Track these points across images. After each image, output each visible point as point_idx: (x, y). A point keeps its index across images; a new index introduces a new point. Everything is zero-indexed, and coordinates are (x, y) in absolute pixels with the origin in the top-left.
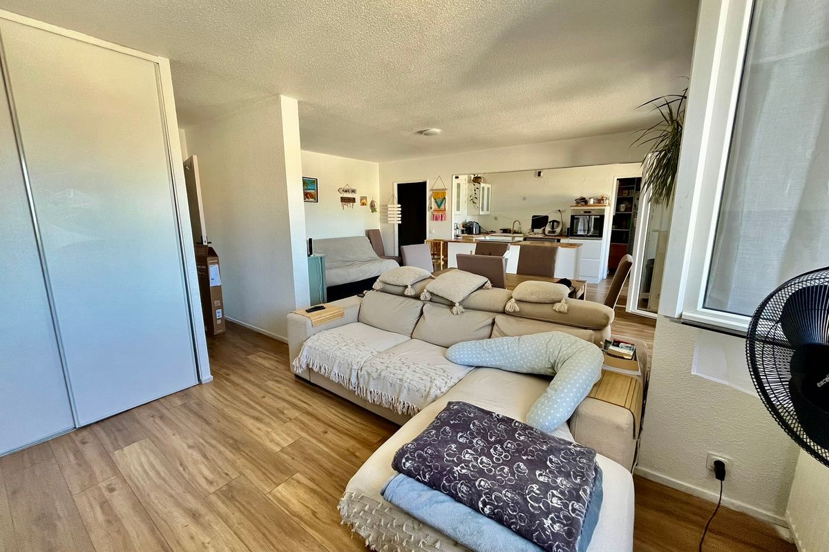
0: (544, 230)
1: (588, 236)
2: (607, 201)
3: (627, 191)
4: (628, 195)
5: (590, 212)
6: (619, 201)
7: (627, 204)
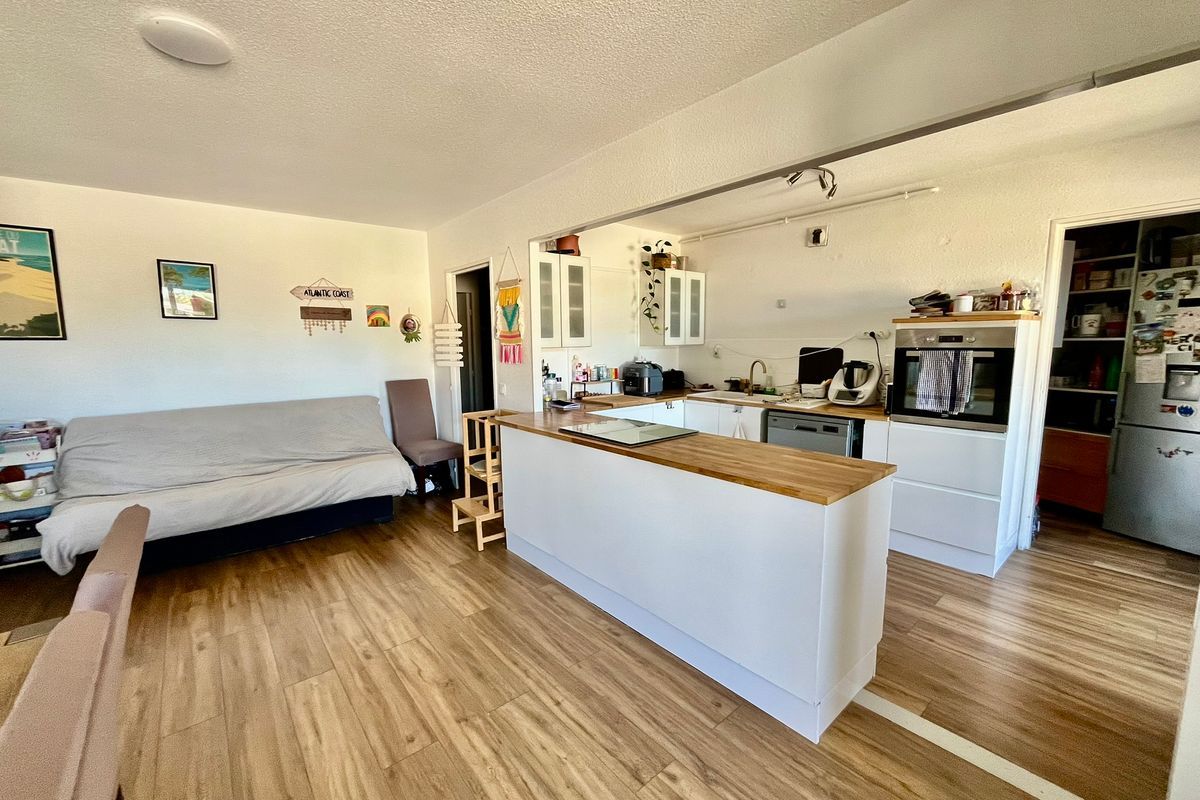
0: (827, 387)
1: (952, 417)
2: (1027, 302)
3: (1105, 275)
4: (1111, 283)
5: (959, 339)
6: (1076, 305)
7: (1107, 311)
